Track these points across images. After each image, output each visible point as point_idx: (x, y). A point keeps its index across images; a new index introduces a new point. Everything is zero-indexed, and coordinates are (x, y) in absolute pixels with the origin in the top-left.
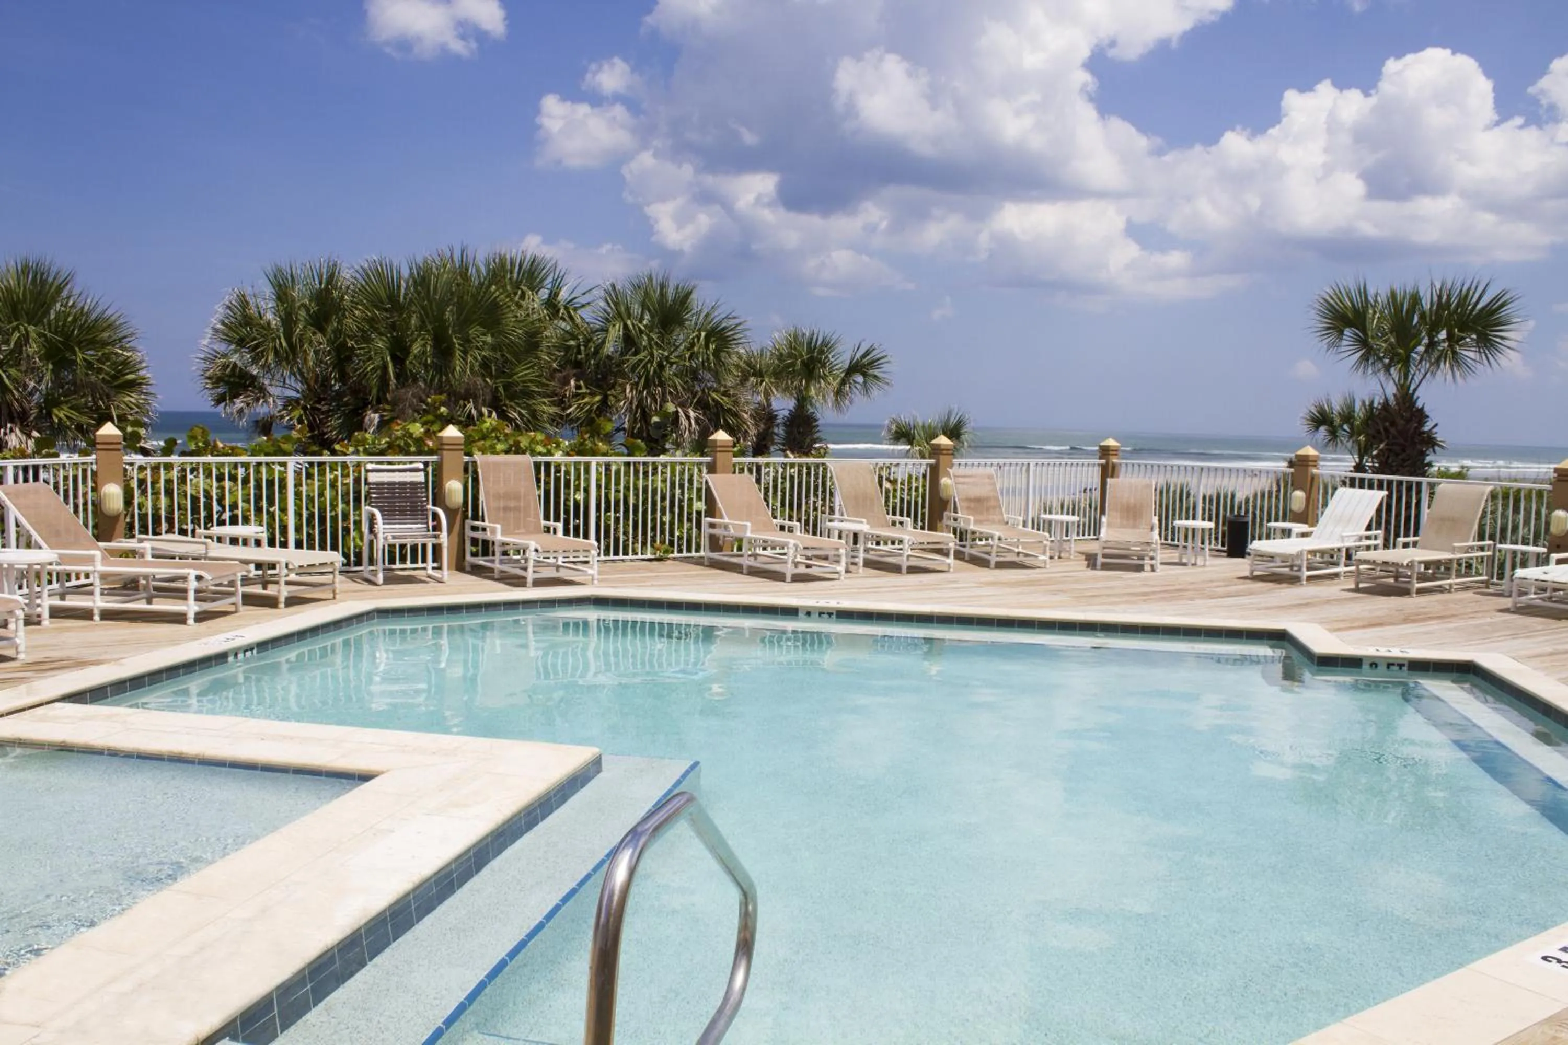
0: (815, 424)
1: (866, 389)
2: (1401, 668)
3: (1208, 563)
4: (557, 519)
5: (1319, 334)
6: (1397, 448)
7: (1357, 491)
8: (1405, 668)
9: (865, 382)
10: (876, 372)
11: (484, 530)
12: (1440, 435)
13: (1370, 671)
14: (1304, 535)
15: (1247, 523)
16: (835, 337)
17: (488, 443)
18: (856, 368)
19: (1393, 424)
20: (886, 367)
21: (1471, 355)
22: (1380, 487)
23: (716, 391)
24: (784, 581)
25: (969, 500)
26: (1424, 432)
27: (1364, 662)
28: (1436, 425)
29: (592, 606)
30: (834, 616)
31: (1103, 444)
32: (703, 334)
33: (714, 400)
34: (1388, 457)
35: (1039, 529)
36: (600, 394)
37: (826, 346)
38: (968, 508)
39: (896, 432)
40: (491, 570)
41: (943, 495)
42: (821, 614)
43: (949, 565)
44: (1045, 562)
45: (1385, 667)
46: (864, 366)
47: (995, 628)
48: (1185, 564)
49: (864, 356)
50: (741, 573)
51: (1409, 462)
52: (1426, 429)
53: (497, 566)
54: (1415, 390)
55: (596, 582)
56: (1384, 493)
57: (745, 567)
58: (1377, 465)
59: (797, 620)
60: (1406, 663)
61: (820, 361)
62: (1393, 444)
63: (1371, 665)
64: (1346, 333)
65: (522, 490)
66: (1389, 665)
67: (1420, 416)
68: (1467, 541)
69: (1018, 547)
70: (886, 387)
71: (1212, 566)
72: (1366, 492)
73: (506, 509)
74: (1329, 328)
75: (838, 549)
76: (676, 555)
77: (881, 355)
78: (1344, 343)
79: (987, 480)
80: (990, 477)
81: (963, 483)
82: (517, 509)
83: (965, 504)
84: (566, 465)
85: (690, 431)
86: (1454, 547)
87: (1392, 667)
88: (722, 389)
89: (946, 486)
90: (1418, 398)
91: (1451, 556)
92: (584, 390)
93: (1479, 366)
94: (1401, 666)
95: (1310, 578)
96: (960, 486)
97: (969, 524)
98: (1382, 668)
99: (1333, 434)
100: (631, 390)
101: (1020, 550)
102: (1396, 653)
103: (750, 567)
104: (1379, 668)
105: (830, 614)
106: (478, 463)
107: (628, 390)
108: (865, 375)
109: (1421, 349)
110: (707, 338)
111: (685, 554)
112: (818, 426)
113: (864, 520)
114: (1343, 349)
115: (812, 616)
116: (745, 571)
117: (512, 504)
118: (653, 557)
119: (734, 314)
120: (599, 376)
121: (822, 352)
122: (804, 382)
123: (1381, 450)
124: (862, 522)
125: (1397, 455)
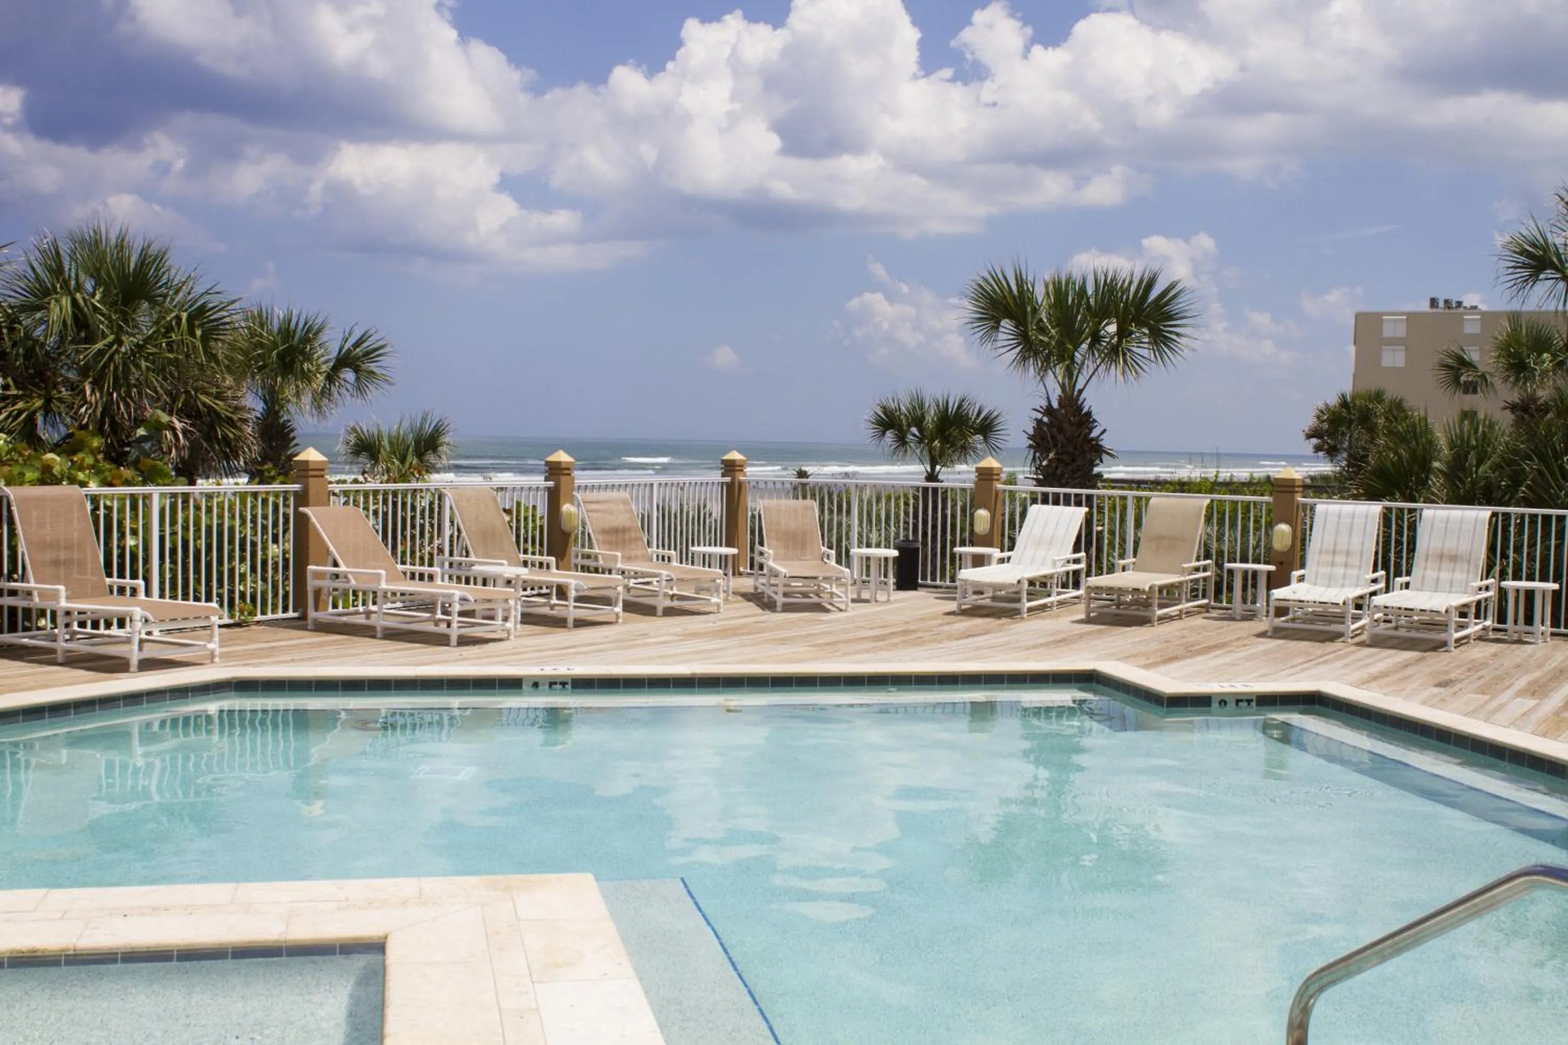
0: (292, 435)
1: (360, 388)
2: (1249, 704)
3: (892, 598)
4: (134, 576)
5: (970, 326)
6: (1066, 458)
7: (1060, 508)
8: (1254, 704)
9: (358, 379)
10: (372, 367)
11: (29, 594)
12: (1106, 442)
13: (1219, 709)
14: (1002, 561)
15: (918, 549)
16: (319, 321)
17: (16, 470)
18: (345, 361)
19: (1060, 430)
20: (385, 361)
21: (1145, 353)
22: (1078, 504)
23: (207, 394)
24: (448, 645)
25: (604, 532)
26: (1092, 439)
27: (1213, 700)
28: (1104, 431)
29: (233, 693)
30: (569, 687)
31: (725, 457)
32: (184, 316)
33: (204, 404)
34: (1057, 468)
35: (693, 563)
36: (39, 397)
37: (311, 334)
38: (604, 542)
39: (356, 445)
40: (53, 651)
41: (566, 526)
42: (551, 684)
43: (617, 615)
44: (718, 605)
45: (1234, 704)
46: (357, 358)
47: (770, 688)
48: (867, 601)
49: (357, 344)
50: (374, 637)
51: (1079, 474)
52: (1094, 434)
53: (61, 645)
54: (1081, 391)
55: (217, 659)
56: (1084, 510)
57: (379, 629)
58: (1041, 477)
59: (520, 694)
60: (1254, 698)
61: (302, 352)
62: (1061, 454)
63: (1220, 703)
64: (1003, 323)
65: (76, 534)
66: (1238, 702)
67: (1086, 420)
68: (1190, 562)
69: (672, 589)
70: (385, 385)
71: (896, 601)
72: (1072, 509)
73: (56, 563)
74: (980, 319)
75: (506, 601)
76: (259, 617)
77: (380, 343)
78: (1002, 336)
79: (622, 507)
80: (625, 502)
81: (597, 511)
82: (68, 562)
83: (601, 537)
84: (119, 499)
85: (177, 448)
86: (1184, 568)
87: (1241, 704)
88: (214, 390)
89: (570, 514)
90: (1084, 400)
91: (1182, 579)
92: (14, 392)
93: (1153, 365)
94: (1249, 701)
95: (1030, 610)
96: (594, 515)
97: (616, 562)
98: (1231, 705)
99: (902, 440)
100: (93, 392)
101: (675, 591)
102: (1240, 687)
103: (385, 629)
104: (1228, 705)
105: (564, 684)
106: (12, 497)
107: (88, 392)
108: (357, 370)
109: (1085, 346)
110: (190, 319)
111: (270, 616)
112: (294, 438)
113: (505, 562)
114: (999, 344)
115: (540, 688)
116: (379, 635)
117: (63, 555)
118: (232, 621)
119: (216, 289)
120: (31, 371)
121: (306, 340)
122: (279, 379)
123: (1050, 461)
124: (502, 564)
125: (1067, 465)
